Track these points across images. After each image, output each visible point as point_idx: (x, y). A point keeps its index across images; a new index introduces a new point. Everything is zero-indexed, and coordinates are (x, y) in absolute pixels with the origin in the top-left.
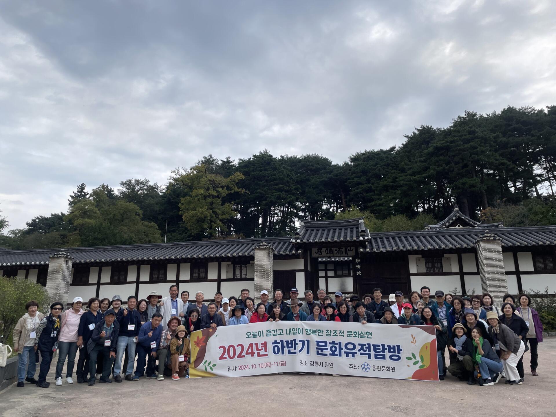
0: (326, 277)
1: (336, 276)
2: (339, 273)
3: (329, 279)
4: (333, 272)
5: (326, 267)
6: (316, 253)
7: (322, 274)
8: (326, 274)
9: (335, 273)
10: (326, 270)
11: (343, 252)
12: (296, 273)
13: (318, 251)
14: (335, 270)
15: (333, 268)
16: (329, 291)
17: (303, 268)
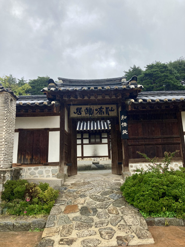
0: (82, 144)
1: (90, 143)
2: (93, 140)
3: (84, 146)
4: (88, 140)
5: (82, 136)
6: (74, 112)
7: (79, 142)
8: (82, 141)
9: (90, 141)
10: (82, 139)
11: (104, 112)
12: (50, 132)
13: (77, 111)
14: (89, 139)
15: (88, 137)
16: (84, 156)
17: (58, 126)
